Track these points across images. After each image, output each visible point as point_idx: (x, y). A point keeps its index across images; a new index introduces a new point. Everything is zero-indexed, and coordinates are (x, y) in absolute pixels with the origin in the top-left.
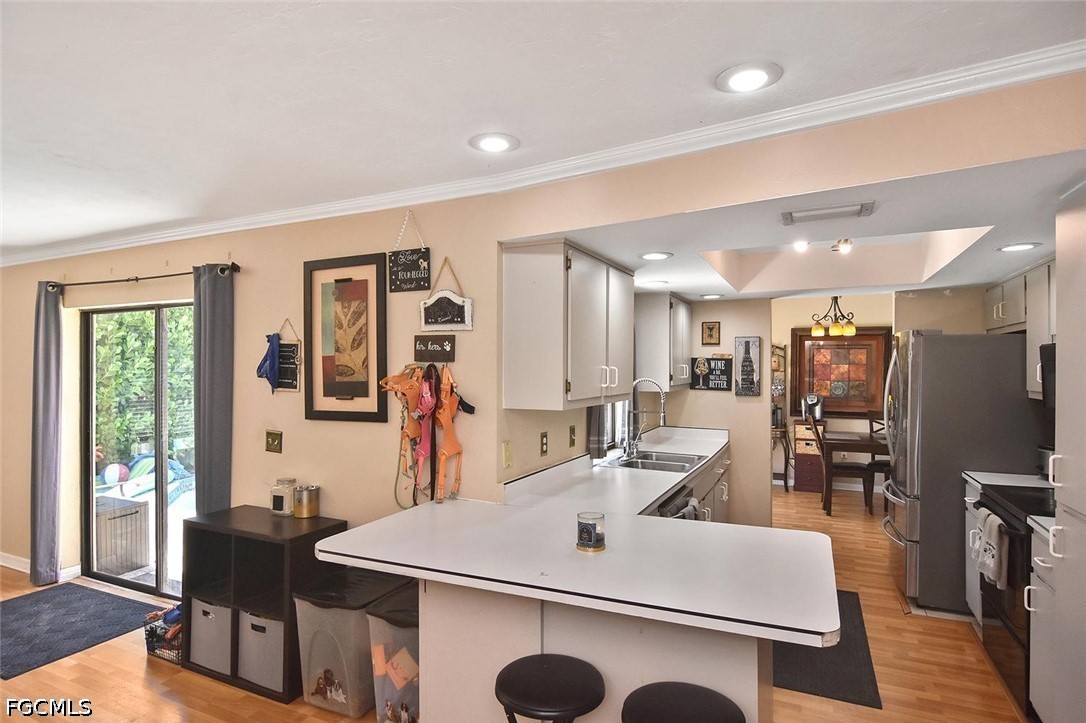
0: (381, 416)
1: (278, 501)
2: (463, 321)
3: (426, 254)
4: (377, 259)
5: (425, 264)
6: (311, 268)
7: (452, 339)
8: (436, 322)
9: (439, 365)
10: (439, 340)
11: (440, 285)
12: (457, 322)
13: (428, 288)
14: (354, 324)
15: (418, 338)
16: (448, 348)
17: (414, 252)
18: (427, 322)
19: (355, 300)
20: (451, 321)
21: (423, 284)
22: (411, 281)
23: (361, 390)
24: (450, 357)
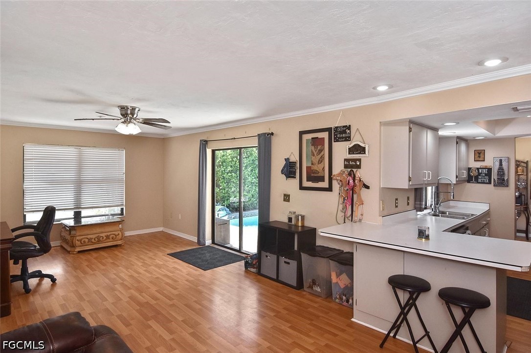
0: (330, 189)
1: (290, 219)
2: (365, 153)
3: (349, 128)
4: (329, 130)
5: (349, 131)
6: (302, 133)
7: (360, 160)
8: (353, 154)
9: (355, 170)
10: (355, 160)
11: (354, 140)
12: (362, 153)
13: (350, 140)
14: (319, 154)
15: (345, 160)
16: (358, 164)
17: (344, 127)
18: (349, 154)
19: (320, 145)
20: (360, 153)
21: (348, 139)
22: (343, 138)
23: (322, 179)
24: (359, 167)
